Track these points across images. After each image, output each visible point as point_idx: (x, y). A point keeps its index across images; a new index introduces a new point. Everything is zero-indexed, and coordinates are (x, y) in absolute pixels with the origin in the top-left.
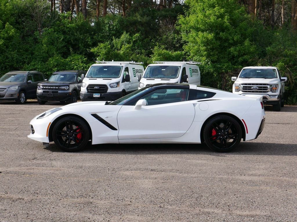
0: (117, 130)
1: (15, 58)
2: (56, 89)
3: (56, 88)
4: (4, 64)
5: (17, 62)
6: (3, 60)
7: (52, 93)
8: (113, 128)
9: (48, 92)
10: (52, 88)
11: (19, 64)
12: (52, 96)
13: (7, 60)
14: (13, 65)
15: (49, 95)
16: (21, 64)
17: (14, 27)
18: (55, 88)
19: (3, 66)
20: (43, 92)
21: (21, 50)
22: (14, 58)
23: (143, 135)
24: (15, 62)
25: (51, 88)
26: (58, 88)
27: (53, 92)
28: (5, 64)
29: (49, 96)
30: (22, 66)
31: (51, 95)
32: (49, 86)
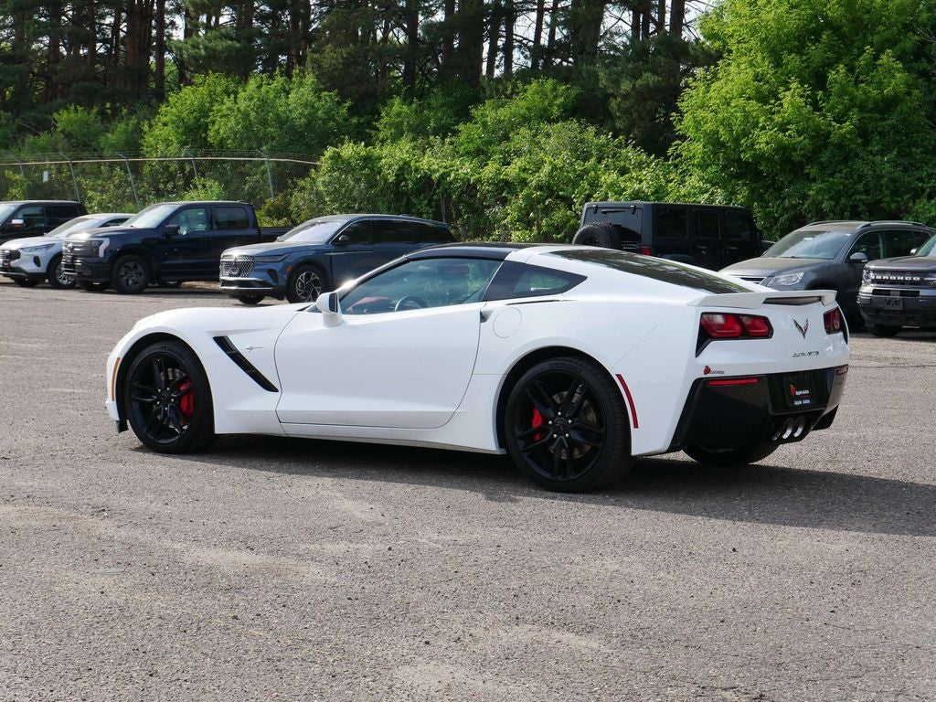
0: (277, 391)
1: (885, 179)
2: (913, 283)
3: (914, 279)
4: (850, 197)
5: (895, 193)
6: (845, 186)
7: (901, 295)
8: (268, 386)
9: (887, 293)
10: (902, 278)
11: (900, 199)
12: (899, 307)
13: (860, 187)
14: (880, 201)
15: (889, 302)
16: (908, 199)
17: (908, 69)
18: (910, 278)
19: (845, 206)
20: (873, 293)
21: (914, 150)
22: (882, 177)
23: (342, 413)
24: (886, 192)
25: (899, 278)
26: (918, 279)
27: (902, 293)
28: (853, 199)
29: (890, 307)
30: (911, 205)
31: (896, 302)
32: (893, 272)
